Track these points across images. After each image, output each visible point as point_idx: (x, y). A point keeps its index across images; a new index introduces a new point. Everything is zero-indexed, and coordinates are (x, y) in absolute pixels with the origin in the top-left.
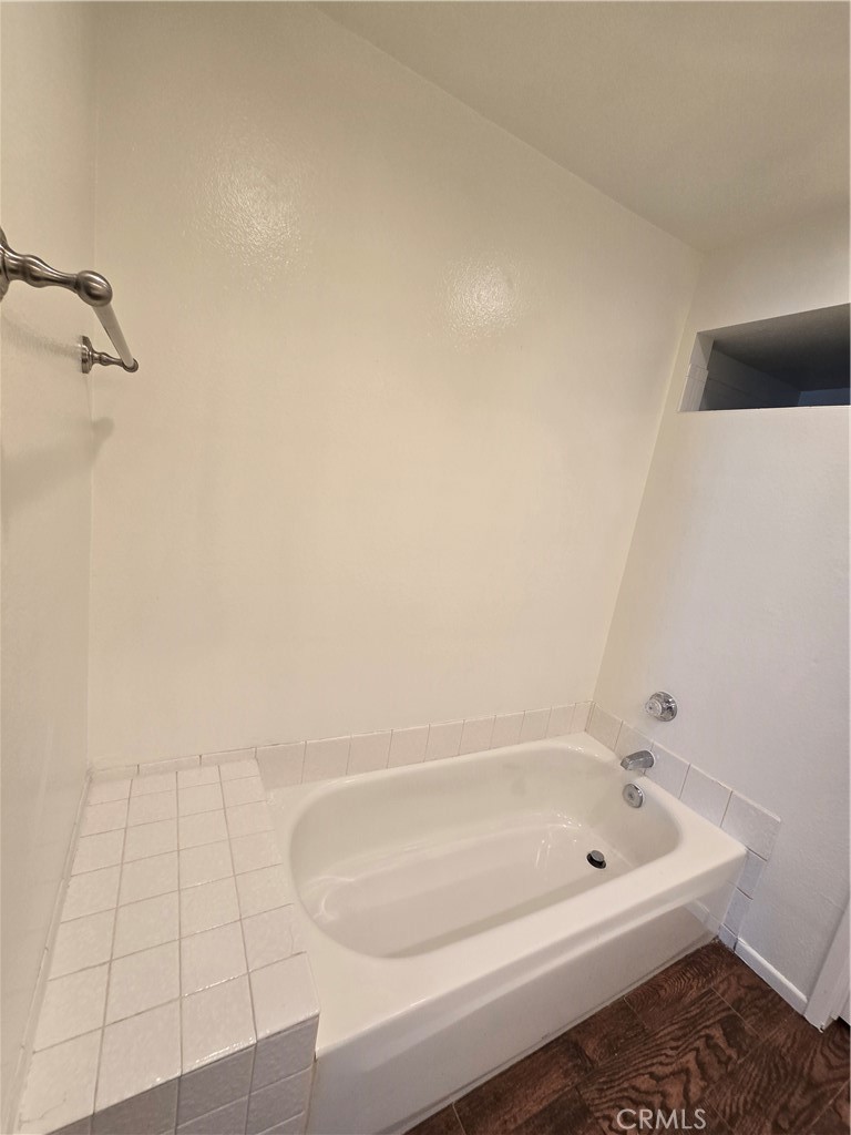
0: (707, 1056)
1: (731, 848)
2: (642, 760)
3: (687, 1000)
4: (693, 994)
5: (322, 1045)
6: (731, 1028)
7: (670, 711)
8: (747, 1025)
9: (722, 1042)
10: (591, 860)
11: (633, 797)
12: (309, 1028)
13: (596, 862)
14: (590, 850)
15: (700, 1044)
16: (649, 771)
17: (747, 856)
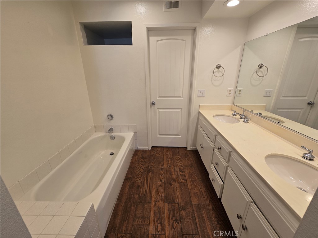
0: (142, 163)
1: (132, 134)
2: (111, 130)
3: (136, 160)
4: (137, 158)
5: (96, 208)
6: (143, 158)
7: (112, 117)
8: (144, 156)
9: (143, 160)
10: (111, 155)
11: (113, 138)
12: (92, 207)
13: (112, 154)
14: (110, 153)
15: (141, 163)
16: (113, 131)
17: (134, 134)
